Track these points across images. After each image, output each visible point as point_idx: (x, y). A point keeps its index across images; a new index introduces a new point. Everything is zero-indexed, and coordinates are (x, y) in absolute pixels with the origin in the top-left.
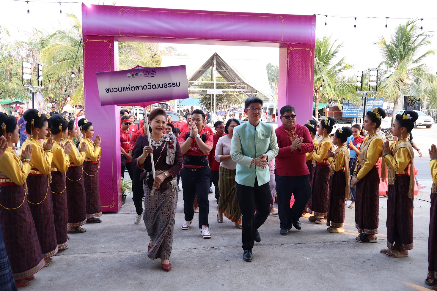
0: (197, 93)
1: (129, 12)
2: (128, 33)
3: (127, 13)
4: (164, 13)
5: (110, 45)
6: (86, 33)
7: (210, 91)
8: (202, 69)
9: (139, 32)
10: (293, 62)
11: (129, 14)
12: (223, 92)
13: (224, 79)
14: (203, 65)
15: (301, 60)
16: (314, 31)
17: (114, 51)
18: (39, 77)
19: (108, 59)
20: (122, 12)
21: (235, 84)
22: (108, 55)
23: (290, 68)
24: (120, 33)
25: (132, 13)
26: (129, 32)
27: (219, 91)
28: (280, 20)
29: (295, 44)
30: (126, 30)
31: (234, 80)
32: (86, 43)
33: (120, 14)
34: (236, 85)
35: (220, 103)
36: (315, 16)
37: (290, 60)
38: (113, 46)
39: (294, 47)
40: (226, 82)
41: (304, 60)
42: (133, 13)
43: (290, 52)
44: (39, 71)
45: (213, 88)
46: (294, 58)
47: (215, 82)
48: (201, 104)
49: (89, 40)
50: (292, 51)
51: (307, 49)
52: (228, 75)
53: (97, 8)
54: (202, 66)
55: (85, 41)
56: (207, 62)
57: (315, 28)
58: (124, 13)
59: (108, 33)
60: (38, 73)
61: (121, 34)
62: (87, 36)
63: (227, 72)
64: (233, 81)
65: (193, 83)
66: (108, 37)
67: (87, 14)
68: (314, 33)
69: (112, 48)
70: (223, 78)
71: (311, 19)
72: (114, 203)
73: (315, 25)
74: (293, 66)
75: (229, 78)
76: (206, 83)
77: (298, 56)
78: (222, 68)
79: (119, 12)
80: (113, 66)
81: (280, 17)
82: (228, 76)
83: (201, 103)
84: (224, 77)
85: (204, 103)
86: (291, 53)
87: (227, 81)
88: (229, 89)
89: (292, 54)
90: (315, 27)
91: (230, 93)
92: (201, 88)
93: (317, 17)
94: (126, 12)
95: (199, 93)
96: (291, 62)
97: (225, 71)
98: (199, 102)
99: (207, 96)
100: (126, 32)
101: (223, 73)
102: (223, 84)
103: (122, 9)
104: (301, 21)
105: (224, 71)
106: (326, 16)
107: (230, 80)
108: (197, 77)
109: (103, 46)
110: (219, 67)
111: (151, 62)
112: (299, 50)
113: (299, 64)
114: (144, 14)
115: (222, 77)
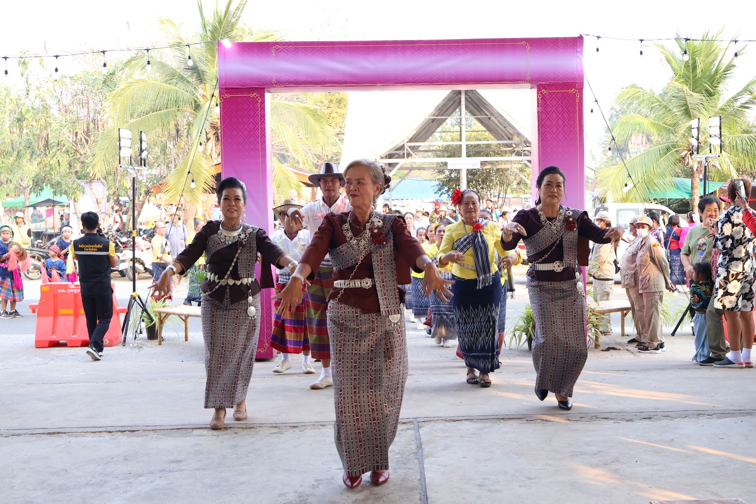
0: (430, 168)
1: (287, 50)
2: (285, 83)
3: (284, 52)
4: (339, 48)
5: (259, 101)
6: (223, 85)
7: (453, 163)
8: (436, 114)
9: (302, 79)
10: (547, 112)
11: (286, 53)
12: (483, 163)
13: (490, 135)
14: (438, 106)
15: (560, 109)
16: (581, 61)
17: (264, 110)
18: (142, 151)
19: (256, 122)
20: (277, 50)
21: (514, 146)
22: (256, 116)
23: (543, 123)
24: (274, 82)
25: (291, 51)
26: (286, 80)
27: (475, 163)
28: (524, 47)
29: (549, 85)
30: (282, 77)
31: (510, 137)
32: (224, 99)
33: (274, 54)
34: (515, 148)
35: (482, 188)
36: (581, 38)
37: (542, 110)
38: (263, 103)
39: (548, 89)
40: (494, 142)
41: (565, 109)
42: (293, 51)
43: (542, 97)
44: (143, 142)
45: (460, 156)
46: (548, 106)
47: (464, 144)
48: (440, 193)
49: (228, 96)
50: (545, 96)
51: (570, 91)
52: (496, 125)
53: (239, 46)
54: (435, 109)
55: (223, 97)
56: (445, 101)
57: (583, 57)
58: (280, 52)
59: (256, 84)
60: (141, 146)
61: (275, 84)
62: (226, 89)
63: (492, 118)
64: (509, 139)
65: (419, 146)
66: (256, 89)
67: (225, 57)
68: (581, 65)
69: (263, 106)
70: (487, 133)
71: (574, 43)
72: (267, 345)
73: (582, 52)
74: (547, 120)
75: (500, 131)
76: (448, 146)
77: (554, 102)
78: (482, 111)
79: (273, 52)
80: (263, 133)
81: (523, 42)
82: (498, 128)
83: (440, 190)
84: (490, 129)
85: (448, 191)
86: (544, 99)
87: (498, 140)
88: (502, 156)
89: (545, 101)
90: (582, 55)
91: (503, 166)
92: (438, 156)
93: (585, 38)
94: (282, 50)
95: (434, 169)
96: (544, 113)
97: (490, 118)
98: (434, 188)
99: (453, 175)
100: (283, 80)
101: (486, 122)
102: (488, 146)
103: (277, 47)
104: (558, 46)
105: (488, 118)
106: (599, 37)
107: (503, 137)
108: (427, 132)
109: (249, 102)
110: (476, 108)
111: (326, 102)
112: (557, 94)
113: (558, 116)
114: (309, 51)
115: (484, 129)
